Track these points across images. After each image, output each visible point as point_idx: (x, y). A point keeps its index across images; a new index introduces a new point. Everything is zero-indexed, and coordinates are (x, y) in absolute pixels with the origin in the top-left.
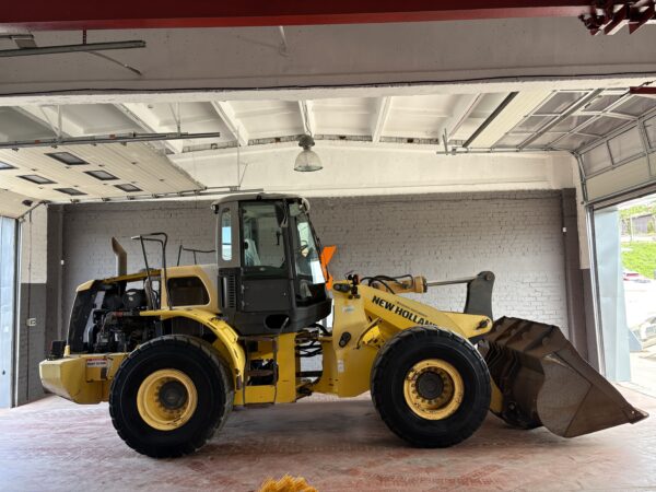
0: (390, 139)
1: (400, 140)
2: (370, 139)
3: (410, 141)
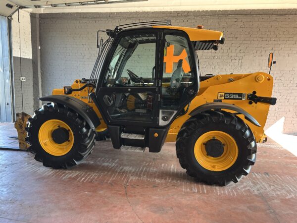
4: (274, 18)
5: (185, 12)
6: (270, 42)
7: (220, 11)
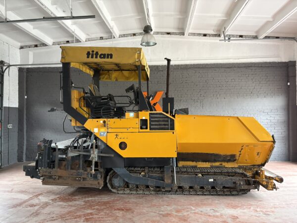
0: (194, 34)
1: (199, 34)
2: (183, 34)
3: (205, 35)
4: (223, 70)
5: (155, 66)
6: (222, 88)
7: (182, 65)
